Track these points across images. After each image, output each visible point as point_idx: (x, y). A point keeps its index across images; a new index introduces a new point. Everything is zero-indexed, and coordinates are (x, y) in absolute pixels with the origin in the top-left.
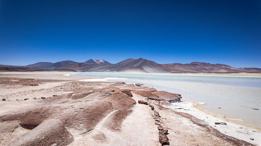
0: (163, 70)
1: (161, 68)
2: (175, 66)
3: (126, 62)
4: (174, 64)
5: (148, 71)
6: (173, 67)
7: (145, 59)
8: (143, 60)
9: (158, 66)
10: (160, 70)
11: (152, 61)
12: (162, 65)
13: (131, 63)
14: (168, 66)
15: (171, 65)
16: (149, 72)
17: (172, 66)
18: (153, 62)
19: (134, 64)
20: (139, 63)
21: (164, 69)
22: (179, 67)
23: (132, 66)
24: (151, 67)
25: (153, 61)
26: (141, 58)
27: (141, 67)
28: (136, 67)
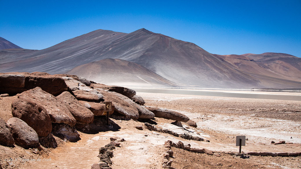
0: (231, 79)
1: (221, 71)
2: (273, 65)
3: (86, 42)
4: (267, 55)
5: (175, 81)
6: (265, 67)
7: (159, 35)
8: (154, 37)
9: (210, 63)
10: (219, 78)
11: (188, 43)
12: (224, 57)
13: (105, 47)
14: (245, 63)
15: (258, 58)
16: (178, 84)
17: (260, 63)
18: (193, 48)
19: (118, 53)
20: (139, 49)
21: (232, 73)
22: (285, 68)
23: (113, 60)
24: (183, 65)
25: (192, 44)
26: (144, 30)
27: (148, 65)
28: (126, 64)
